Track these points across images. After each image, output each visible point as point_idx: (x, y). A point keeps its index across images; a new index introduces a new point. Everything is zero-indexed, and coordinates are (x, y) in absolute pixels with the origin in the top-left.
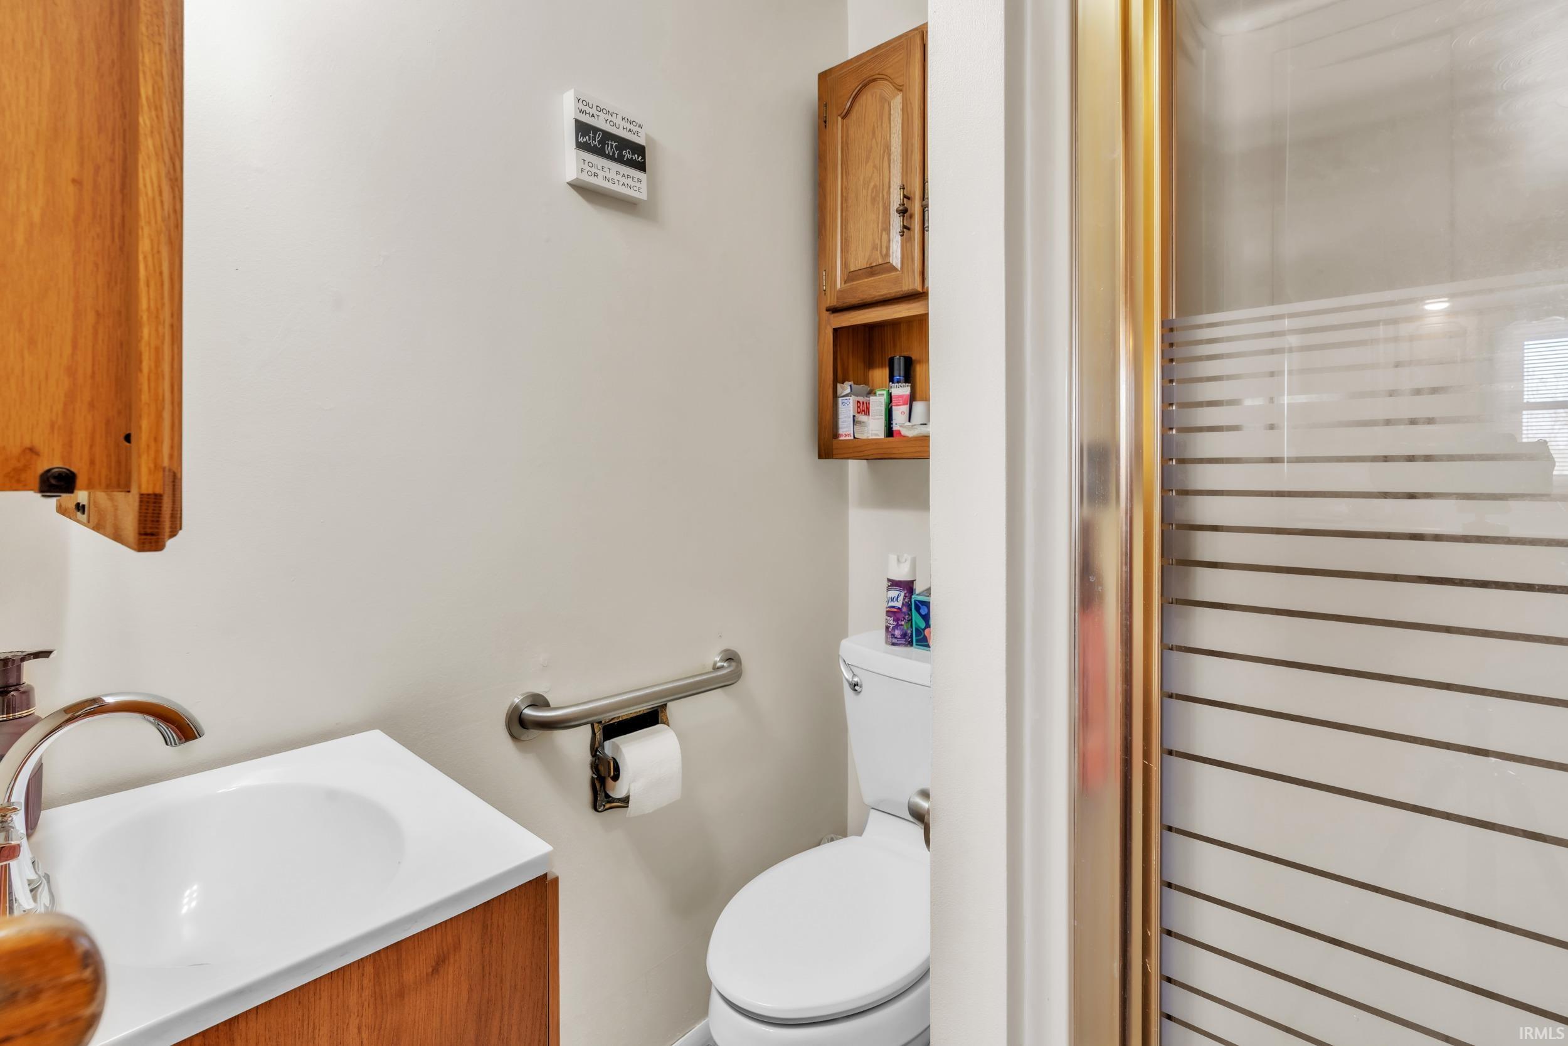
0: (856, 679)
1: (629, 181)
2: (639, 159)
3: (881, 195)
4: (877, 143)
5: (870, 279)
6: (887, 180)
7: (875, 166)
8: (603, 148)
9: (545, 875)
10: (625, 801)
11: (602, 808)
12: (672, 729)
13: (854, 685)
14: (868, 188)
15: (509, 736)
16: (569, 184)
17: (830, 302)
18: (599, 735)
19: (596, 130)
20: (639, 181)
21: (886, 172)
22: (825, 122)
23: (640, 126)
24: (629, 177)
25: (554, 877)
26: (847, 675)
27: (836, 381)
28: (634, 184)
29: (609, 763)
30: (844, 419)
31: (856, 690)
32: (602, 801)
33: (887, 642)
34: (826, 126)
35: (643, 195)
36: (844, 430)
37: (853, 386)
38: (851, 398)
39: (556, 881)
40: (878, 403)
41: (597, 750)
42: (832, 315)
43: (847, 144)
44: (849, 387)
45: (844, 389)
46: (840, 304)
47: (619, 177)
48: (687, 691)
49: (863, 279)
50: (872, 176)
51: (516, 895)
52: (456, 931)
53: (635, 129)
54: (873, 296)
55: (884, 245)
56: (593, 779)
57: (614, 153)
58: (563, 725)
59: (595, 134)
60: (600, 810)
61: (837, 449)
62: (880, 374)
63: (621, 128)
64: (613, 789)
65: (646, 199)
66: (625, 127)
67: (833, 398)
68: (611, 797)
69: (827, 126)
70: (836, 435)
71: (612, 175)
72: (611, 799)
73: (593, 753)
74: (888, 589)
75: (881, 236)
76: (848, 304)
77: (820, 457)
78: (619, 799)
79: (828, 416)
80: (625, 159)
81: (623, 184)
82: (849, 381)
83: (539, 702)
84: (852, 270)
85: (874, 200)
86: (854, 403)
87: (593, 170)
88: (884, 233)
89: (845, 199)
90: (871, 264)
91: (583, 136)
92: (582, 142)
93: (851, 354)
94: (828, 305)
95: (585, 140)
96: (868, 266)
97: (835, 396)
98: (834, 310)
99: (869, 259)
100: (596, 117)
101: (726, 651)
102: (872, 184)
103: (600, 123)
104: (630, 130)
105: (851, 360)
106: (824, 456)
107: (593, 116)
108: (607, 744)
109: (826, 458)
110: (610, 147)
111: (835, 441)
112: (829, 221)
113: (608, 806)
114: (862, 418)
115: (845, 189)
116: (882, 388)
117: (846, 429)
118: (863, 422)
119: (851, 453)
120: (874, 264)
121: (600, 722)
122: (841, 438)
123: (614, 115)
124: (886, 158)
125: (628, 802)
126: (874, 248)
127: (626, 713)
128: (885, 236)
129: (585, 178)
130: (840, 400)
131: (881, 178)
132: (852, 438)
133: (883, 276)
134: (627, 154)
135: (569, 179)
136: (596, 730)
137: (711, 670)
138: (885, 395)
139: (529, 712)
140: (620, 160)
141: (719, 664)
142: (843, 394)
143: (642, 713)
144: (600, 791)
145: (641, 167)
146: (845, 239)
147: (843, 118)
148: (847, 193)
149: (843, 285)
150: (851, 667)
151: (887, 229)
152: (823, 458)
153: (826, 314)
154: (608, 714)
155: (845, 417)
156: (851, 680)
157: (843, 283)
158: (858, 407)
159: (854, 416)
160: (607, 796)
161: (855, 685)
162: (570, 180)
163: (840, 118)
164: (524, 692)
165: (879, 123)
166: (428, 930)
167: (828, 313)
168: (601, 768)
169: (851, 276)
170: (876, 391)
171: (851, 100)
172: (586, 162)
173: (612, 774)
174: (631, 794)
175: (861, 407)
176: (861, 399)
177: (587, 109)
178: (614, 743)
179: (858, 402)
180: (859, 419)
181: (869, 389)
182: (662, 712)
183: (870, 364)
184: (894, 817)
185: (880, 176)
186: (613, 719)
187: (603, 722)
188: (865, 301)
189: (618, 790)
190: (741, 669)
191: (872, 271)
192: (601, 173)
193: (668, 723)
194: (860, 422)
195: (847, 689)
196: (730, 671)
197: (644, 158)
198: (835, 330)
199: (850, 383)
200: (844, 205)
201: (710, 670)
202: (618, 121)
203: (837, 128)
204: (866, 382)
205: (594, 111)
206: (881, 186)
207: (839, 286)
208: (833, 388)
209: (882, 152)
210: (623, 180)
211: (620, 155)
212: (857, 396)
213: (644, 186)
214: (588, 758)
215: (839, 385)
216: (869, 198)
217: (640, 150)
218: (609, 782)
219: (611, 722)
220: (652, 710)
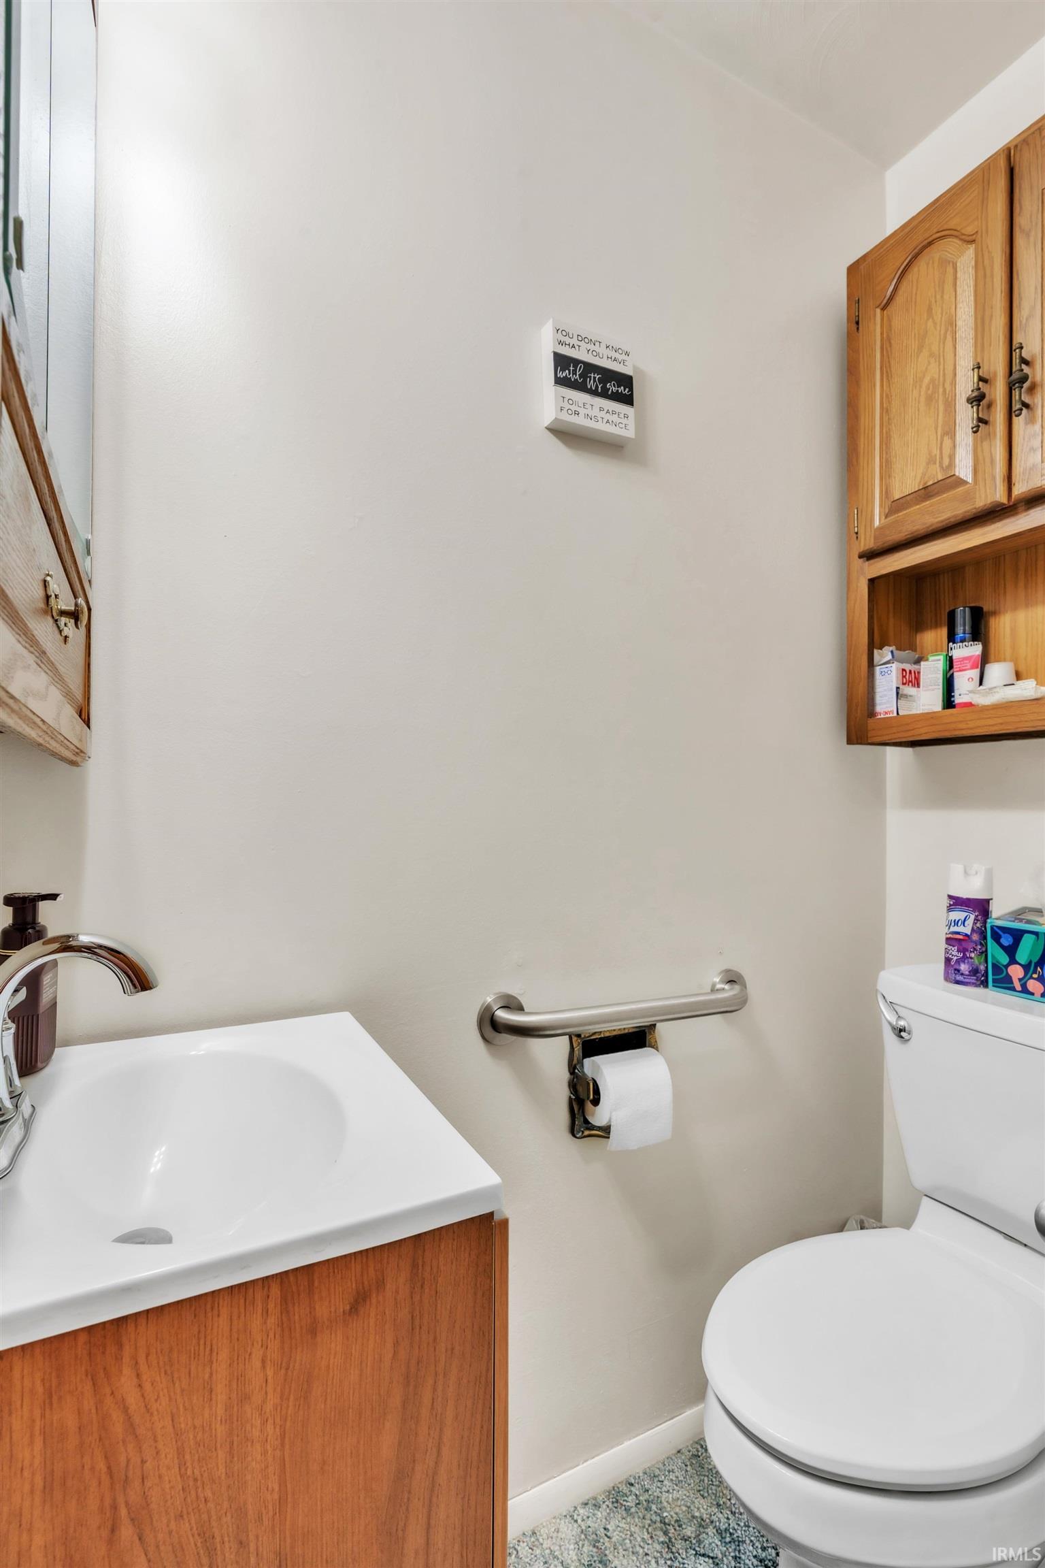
0: (902, 1023)
1: (615, 418)
2: (626, 391)
3: (941, 390)
4: (935, 324)
5: (924, 504)
6: (950, 368)
7: (932, 355)
8: (585, 382)
9: (492, 1214)
10: (606, 1131)
11: (580, 1134)
12: (661, 1054)
13: (899, 1032)
14: (921, 387)
15: (481, 1038)
16: (546, 428)
17: (865, 545)
18: (578, 1051)
19: (576, 362)
20: (626, 416)
21: (949, 356)
22: (857, 323)
23: (627, 354)
24: (614, 413)
25: (503, 1218)
26: (889, 1016)
27: (875, 643)
28: (620, 420)
29: (588, 1084)
30: (885, 693)
31: (902, 1037)
32: (581, 1127)
33: (947, 979)
34: (858, 329)
35: (630, 433)
36: (882, 707)
37: (896, 652)
38: (894, 665)
39: (505, 1223)
40: (933, 669)
41: (575, 1068)
42: (867, 563)
43: (889, 340)
44: (890, 654)
45: (882, 656)
46: (879, 544)
47: (603, 414)
48: (679, 1013)
49: (912, 507)
50: (927, 368)
51: (454, 1232)
52: (379, 1265)
53: (620, 357)
54: (927, 525)
55: (946, 452)
56: (570, 1099)
57: (597, 387)
58: (537, 1033)
59: (575, 367)
60: (578, 1136)
61: (873, 730)
62: (934, 637)
63: (605, 357)
64: (593, 1114)
65: (634, 437)
66: (610, 359)
67: (869, 667)
68: (590, 1123)
69: (860, 329)
70: (872, 713)
71: (595, 412)
72: (590, 1125)
73: (572, 1071)
74: (950, 909)
75: (941, 444)
76: (890, 543)
77: (850, 742)
78: (599, 1127)
79: (861, 688)
80: (610, 393)
81: (608, 422)
82: (890, 646)
83: (512, 1004)
84: (897, 497)
85: (930, 399)
86: (897, 673)
87: (574, 408)
88: (946, 438)
89: (885, 410)
90: (925, 484)
91: (563, 370)
92: (562, 377)
93: (891, 615)
94: (861, 550)
95: (564, 375)
96: (921, 488)
97: (871, 664)
98: (870, 555)
99: (924, 474)
100: (577, 347)
101: (728, 971)
102: (927, 380)
103: (581, 355)
104: (615, 360)
105: (892, 620)
106: (855, 741)
107: (573, 346)
108: (587, 1061)
109: (858, 744)
110: (592, 381)
111: (870, 721)
112: (862, 446)
113: (587, 1133)
114: (909, 690)
115: (886, 398)
116: (936, 651)
117: (885, 704)
118: (910, 696)
119: (894, 733)
120: (931, 483)
121: (579, 1036)
122: (879, 717)
123: (597, 344)
124: (949, 337)
125: (609, 1132)
126: (931, 461)
127: (608, 1029)
128: (947, 442)
129: (565, 417)
130: (878, 669)
131: (942, 367)
132: (895, 714)
133: (945, 495)
134: (612, 387)
135: (547, 423)
136: (575, 1045)
137: (709, 991)
138: (942, 659)
139: (502, 1015)
140: (604, 394)
141: (719, 986)
142: (882, 662)
143: (626, 1031)
144: (578, 1114)
145: (628, 400)
146: (887, 461)
147: (883, 309)
148: (890, 402)
149: (883, 521)
150: (894, 1006)
151: (950, 432)
152: (853, 744)
153: (859, 563)
154: (590, 1027)
155: (885, 690)
156: (895, 1023)
157: (884, 517)
158: (904, 677)
159: (898, 688)
160: (586, 1122)
161: (901, 1031)
162: (549, 423)
163: (878, 311)
164: (497, 991)
165: (938, 297)
166: (345, 1256)
167: (862, 560)
168: (580, 1089)
169: (896, 507)
170: (929, 656)
171: (895, 280)
172: (566, 400)
173: (591, 1097)
174: (612, 1124)
175: (907, 677)
176: (908, 667)
177: (567, 340)
178: (593, 1061)
179: (903, 670)
180: (905, 692)
181: (917, 656)
182: (651, 1034)
183: (918, 626)
184: (950, 1209)
185: (939, 365)
186: (595, 1033)
187: (583, 1036)
188: (915, 534)
189: (599, 1116)
190: (747, 994)
191: (926, 492)
192: (582, 411)
193: (657, 1047)
194: (906, 696)
195: (889, 1037)
196: (734, 995)
197: (631, 389)
198: (872, 581)
199: (891, 648)
200: (885, 418)
201: (707, 992)
202: (602, 350)
203: (875, 324)
204: (912, 647)
205: (574, 341)
206: (941, 379)
207: (877, 523)
208: (869, 654)
209: (942, 332)
210: (608, 417)
211: (604, 388)
212: (902, 663)
213: (631, 422)
214: (565, 1075)
215: (876, 652)
216: (923, 399)
217: (627, 381)
218: (589, 1106)
219: (592, 1038)
220: (637, 1030)
